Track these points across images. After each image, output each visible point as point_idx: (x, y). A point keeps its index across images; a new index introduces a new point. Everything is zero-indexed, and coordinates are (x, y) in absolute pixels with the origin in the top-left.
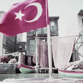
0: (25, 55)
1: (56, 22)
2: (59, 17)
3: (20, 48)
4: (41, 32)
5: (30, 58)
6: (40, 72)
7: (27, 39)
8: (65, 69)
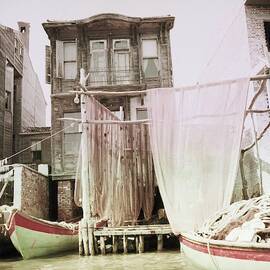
0: (47, 174)
1: (164, 38)
2: (172, 19)
3: (33, 149)
4: (104, 79)
5: (67, 188)
6: (102, 246)
7: (53, 110)
8: (216, 238)
